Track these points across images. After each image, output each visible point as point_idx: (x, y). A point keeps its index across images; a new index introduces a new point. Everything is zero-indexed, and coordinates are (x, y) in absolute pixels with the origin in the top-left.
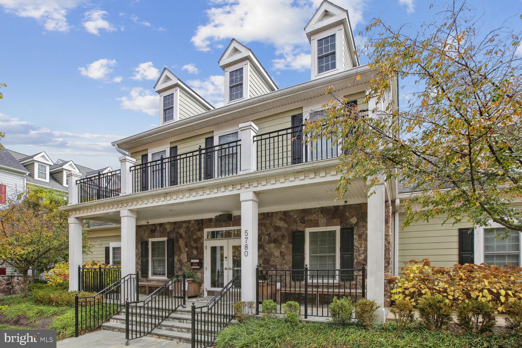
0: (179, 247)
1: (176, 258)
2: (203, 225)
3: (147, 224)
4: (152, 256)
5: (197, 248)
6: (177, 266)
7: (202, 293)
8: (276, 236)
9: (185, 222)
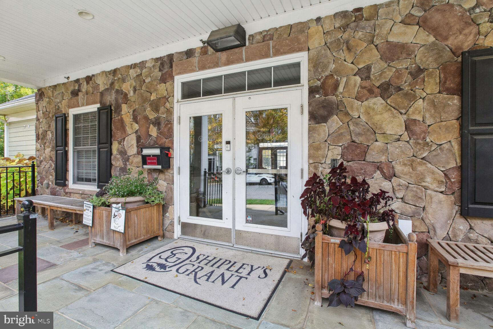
0: (122, 121)
1: (115, 146)
2: (171, 67)
3: (66, 81)
4: (76, 144)
5: (157, 123)
6: (117, 163)
7: (170, 228)
8: (389, 74)
9: (134, 66)
